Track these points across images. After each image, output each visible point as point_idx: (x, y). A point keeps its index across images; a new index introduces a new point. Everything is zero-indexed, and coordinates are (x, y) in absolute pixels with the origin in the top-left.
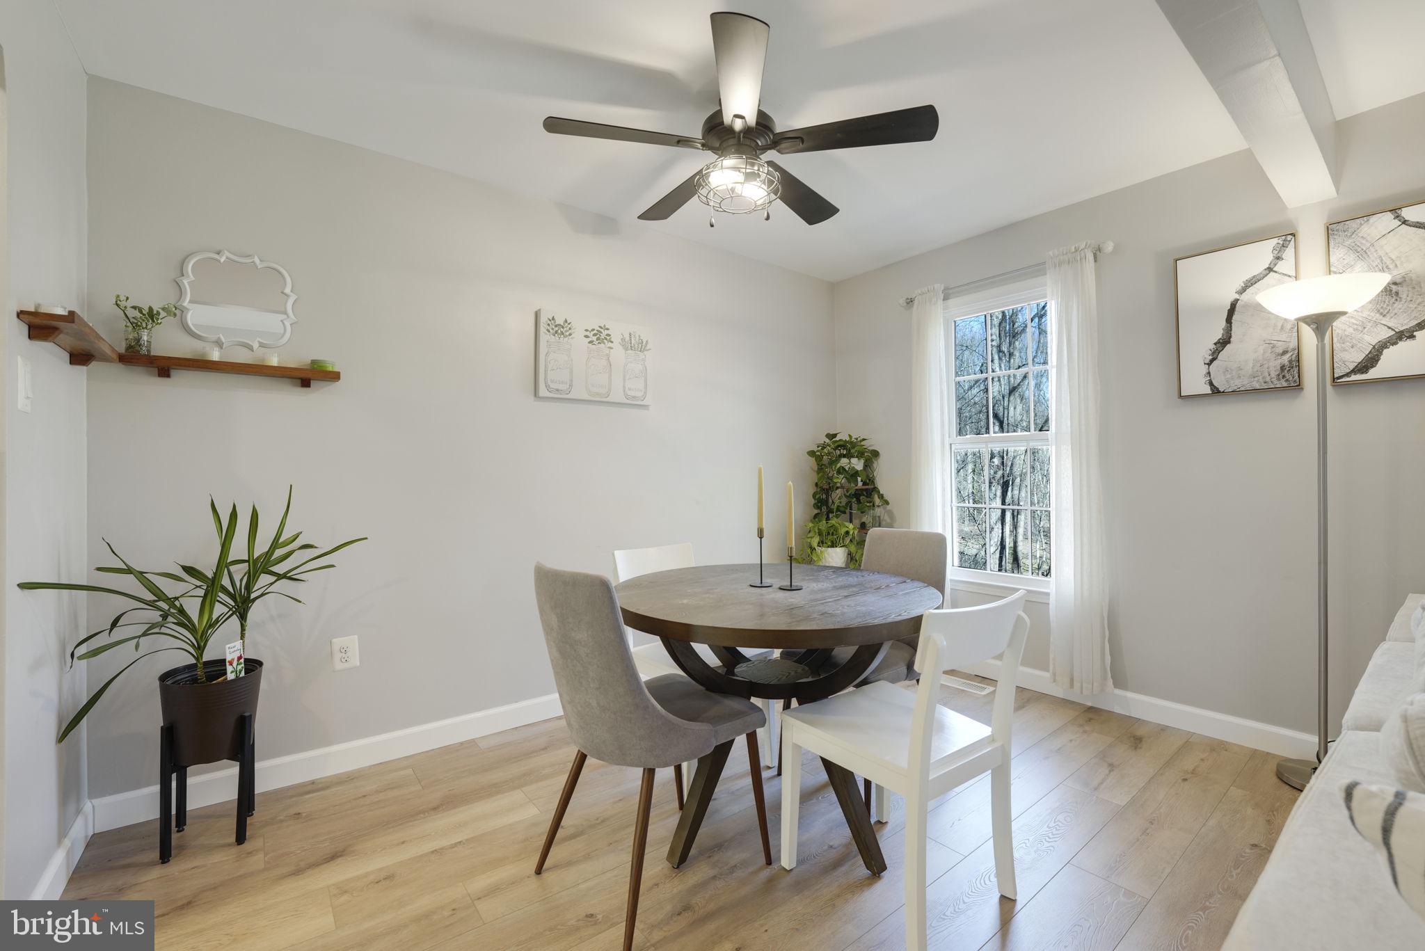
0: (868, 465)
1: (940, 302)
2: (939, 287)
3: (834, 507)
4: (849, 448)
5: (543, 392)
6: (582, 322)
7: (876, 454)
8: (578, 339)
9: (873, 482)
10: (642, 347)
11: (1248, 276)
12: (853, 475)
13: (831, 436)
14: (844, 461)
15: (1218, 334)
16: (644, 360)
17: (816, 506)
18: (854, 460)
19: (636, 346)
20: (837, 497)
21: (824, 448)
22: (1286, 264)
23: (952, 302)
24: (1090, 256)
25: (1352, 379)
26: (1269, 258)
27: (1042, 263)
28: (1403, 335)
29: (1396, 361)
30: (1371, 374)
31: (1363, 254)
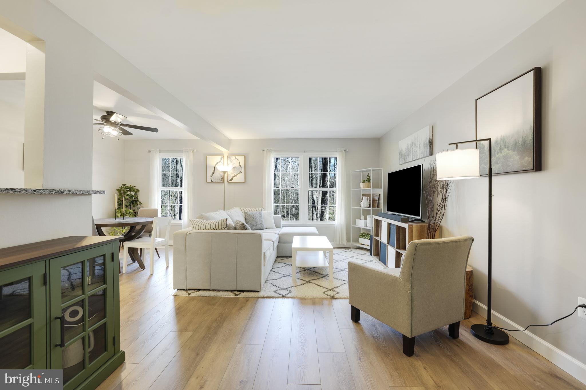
0: (136, 193)
1: (158, 153)
2: (158, 149)
4: (130, 189)
7: (138, 190)
9: (137, 198)
11: (217, 162)
12: (132, 196)
13: (124, 185)
14: (129, 192)
15: (213, 171)
18: (132, 192)
20: (126, 203)
21: (121, 188)
22: (222, 161)
23: (161, 154)
24: (192, 151)
25: (230, 181)
26: (220, 159)
27: (182, 151)
28: (236, 176)
29: (235, 180)
30: (232, 181)
31: (231, 162)
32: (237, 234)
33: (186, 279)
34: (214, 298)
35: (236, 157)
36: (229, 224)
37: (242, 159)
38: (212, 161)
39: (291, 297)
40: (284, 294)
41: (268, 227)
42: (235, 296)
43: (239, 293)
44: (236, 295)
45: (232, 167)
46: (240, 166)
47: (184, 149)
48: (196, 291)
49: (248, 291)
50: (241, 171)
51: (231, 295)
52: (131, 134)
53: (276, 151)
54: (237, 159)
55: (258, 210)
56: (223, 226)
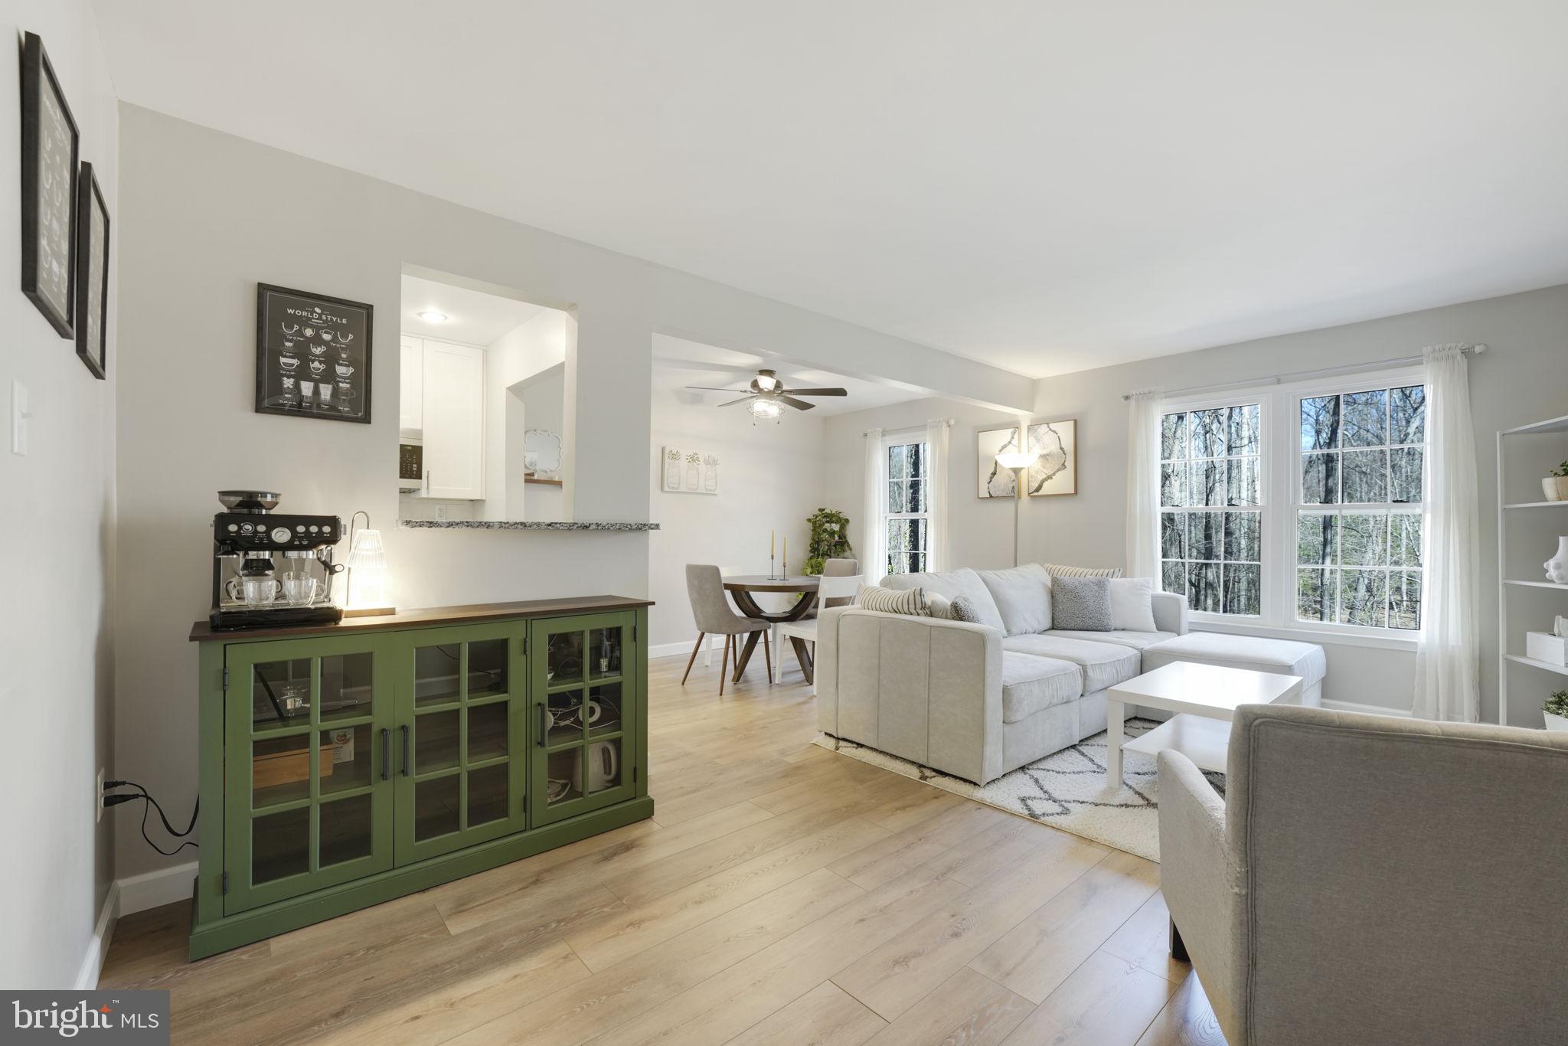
0: (843, 527)
1: (880, 438)
2: (880, 430)
3: (821, 552)
4: (831, 518)
5: (666, 489)
6: (684, 453)
7: (847, 521)
8: (683, 462)
9: (845, 537)
10: (714, 463)
11: (1002, 445)
12: (832, 533)
13: (821, 510)
14: (827, 526)
15: (992, 470)
16: (715, 470)
17: (811, 551)
18: (833, 525)
19: (711, 462)
20: (824, 547)
21: (817, 517)
22: (1015, 442)
23: (887, 438)
24: (945, 425)
25: (1036, 494)
26: (1010, 437)
27: (926, 425)
28: (1049, 477)
29: (1047, 489)
30: (1040, 493)
31: (1038, 440)
32: (931, 626)
33: (837, 714)
34: (876, 770)
35: (1051, 425)
36: (933, 602)
37: (1065, 430)
38: (992, 443)
39: (1054, 825)
40: (1038, 812)
41: (1128, 626)
42: (921, 778)
43: (934, 774)
44: (924, 777)
45: (1038, 456)
46: (1061, 449)
47: (929, 421)
48: (855, 745)
49: (956, 777)
50: (1063, 464)
51: (913, 773)
52: (813, 406)
53: (1168, 395)
54: (1054, 432)
55: (1100, 573)
56: (912, 606)
